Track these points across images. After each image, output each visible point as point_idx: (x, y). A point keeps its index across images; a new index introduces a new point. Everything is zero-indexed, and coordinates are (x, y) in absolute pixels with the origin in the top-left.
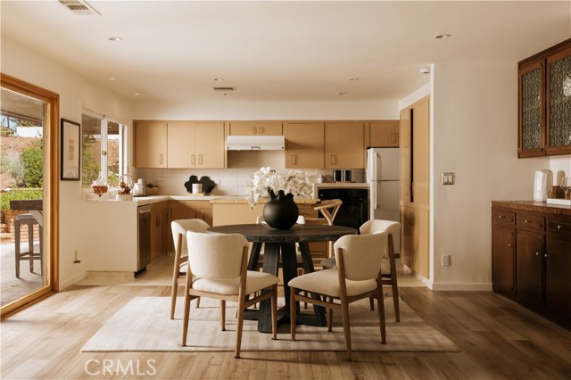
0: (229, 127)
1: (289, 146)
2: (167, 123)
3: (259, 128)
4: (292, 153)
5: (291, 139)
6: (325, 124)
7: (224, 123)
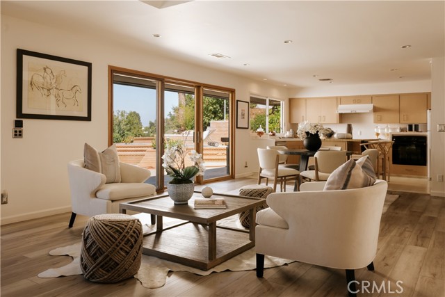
0: (340, 100)
1: (375, 110)
2: (306, 99)
3: (358, 100)
4: (378, 114)
5: (377, 105)
6: (399, 96)
7: (337, 98)
